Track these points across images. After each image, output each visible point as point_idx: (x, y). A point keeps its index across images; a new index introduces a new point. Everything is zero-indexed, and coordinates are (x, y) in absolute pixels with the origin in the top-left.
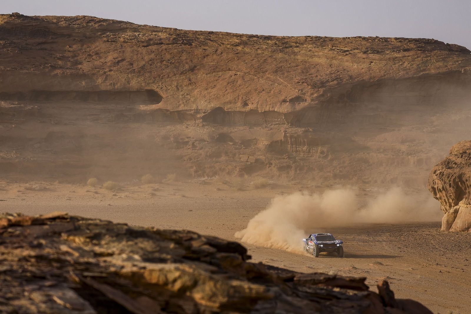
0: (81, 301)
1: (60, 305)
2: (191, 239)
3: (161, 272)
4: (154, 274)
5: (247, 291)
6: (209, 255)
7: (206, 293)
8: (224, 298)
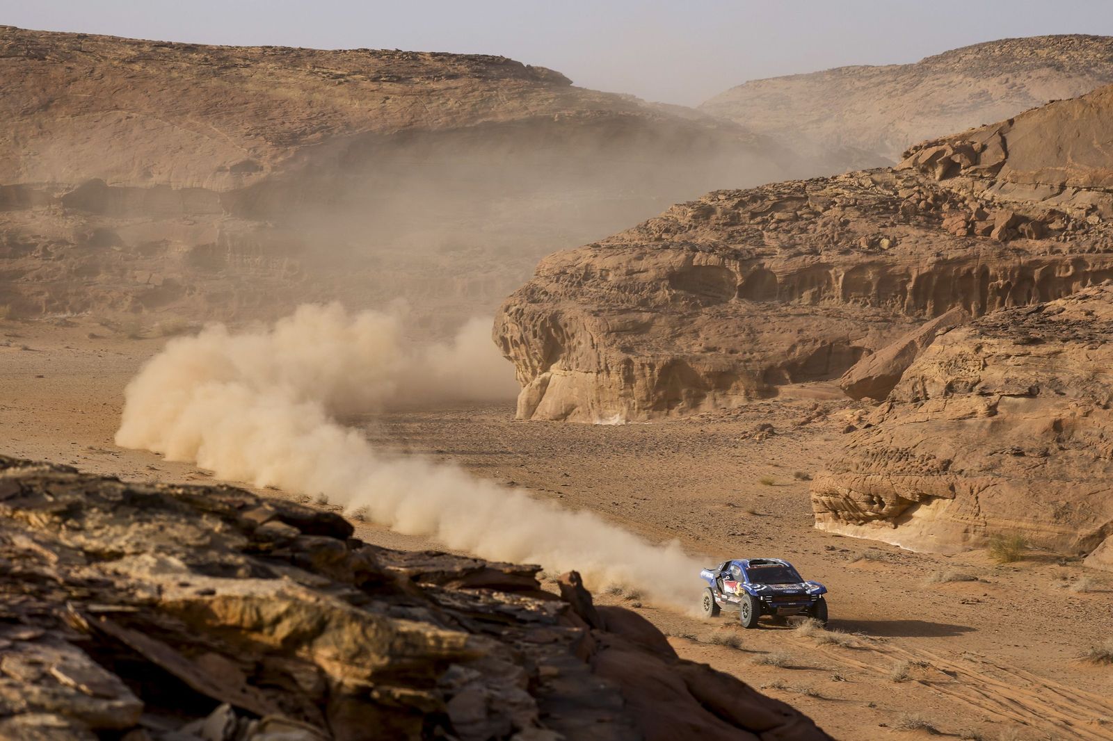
0: (104, 675)
1: (66, 685)
2: (244, 507)
3: (248, 602)
4: (232, 606)
5: (432, 643)
6: (289, 542)
7: (344, 646)
8: (382, 657)
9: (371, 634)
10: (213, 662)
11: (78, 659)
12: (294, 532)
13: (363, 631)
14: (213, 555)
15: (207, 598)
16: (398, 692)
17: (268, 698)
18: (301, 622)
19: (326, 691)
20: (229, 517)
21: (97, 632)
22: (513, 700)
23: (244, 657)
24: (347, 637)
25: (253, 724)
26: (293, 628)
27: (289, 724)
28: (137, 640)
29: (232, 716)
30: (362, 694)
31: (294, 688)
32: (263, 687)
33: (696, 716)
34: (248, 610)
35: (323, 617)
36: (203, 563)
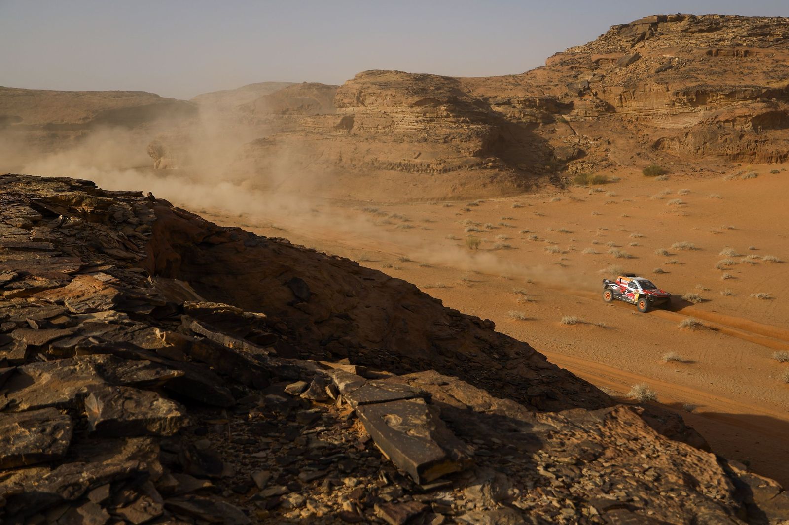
0: (34, 211)
1: (25, 213)
2: (70, 181)
3: (66, 196)
4: (63, 197)
9: (93, 200)
10: (59, 207)
11: (28, 208)
12: (81, 185)
13: (91, 200)
14: (60, 189)
15: (57, 196)
16: (100, 211)
17: (71, 214)
18: (78, 199)
19: (84, 212)
20: (66, 183)
21: (33, 204)
23: (66, 206)
24: (88, 201)
25: (68, 218)
26: (76, 200)
27: (76, 218)
28: (41, 204)
29: (63, 217)
30: (92, 212)
31: (77, 212)
32: (70, 212)
34: (66, 198)
35: (83, 197)
36: (58, 190)
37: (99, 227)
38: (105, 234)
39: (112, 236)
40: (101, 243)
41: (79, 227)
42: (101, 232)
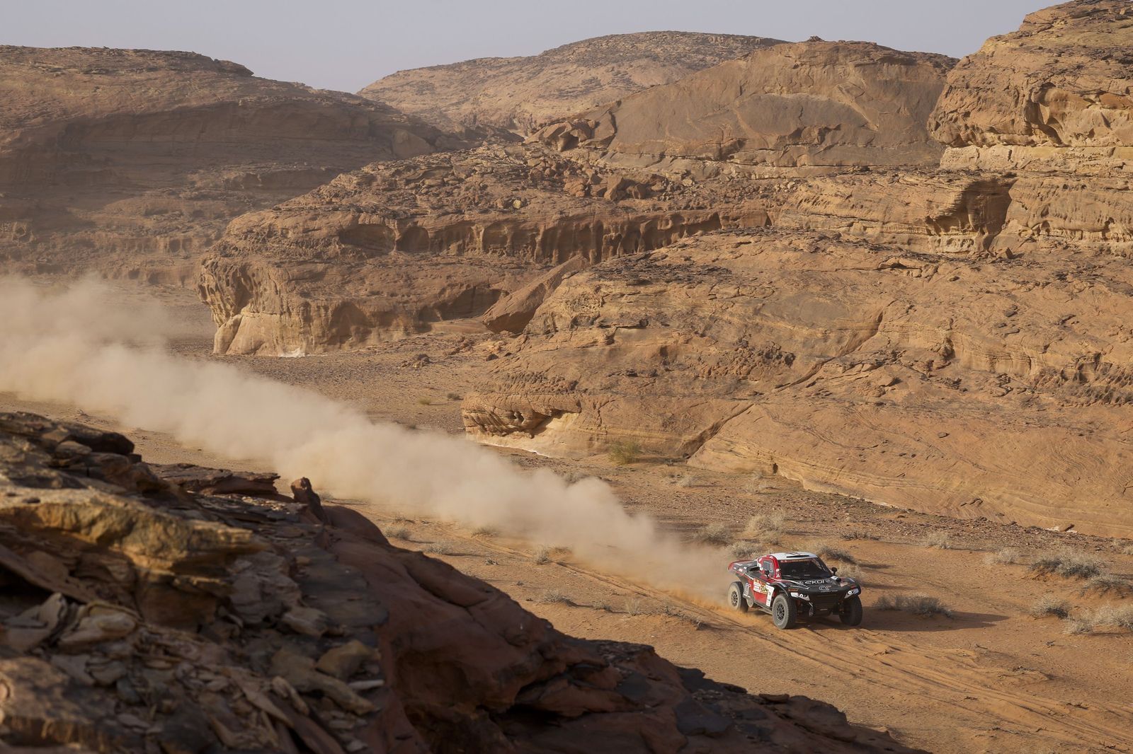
2: (43, 430)
3: (69, 508)
4: (54, 512)
5: (222, 538)
6: (83, 458)
7: (149, 543)
8: (182, 552)
9: (171, 532)
10: (40, 558)
12: (86, 450)
13: (165, 529)
14: (30, 470)
15: (33, 505)
16: (195, 580)
17: (87, 587)
18: (113, 524)
19: (136, 581)
20: (34, 438)
22: (280, 585)
23: (66, 554)
24: (151, 536)
25: (82, 609)
26: (105, 529)
27: (110, 608)
29: (64, 602)
30: (166, 582)
31: (108, 579)
32: (82, 578)
33: (416, 595)
34: (68, 515)
35: (131, 519)
36: (23, 477)
37: (194, 652)
38: (219, 683)
39: (252, 695)
40: (211, 727)
41: (124, 648)
42: (206, 676)
